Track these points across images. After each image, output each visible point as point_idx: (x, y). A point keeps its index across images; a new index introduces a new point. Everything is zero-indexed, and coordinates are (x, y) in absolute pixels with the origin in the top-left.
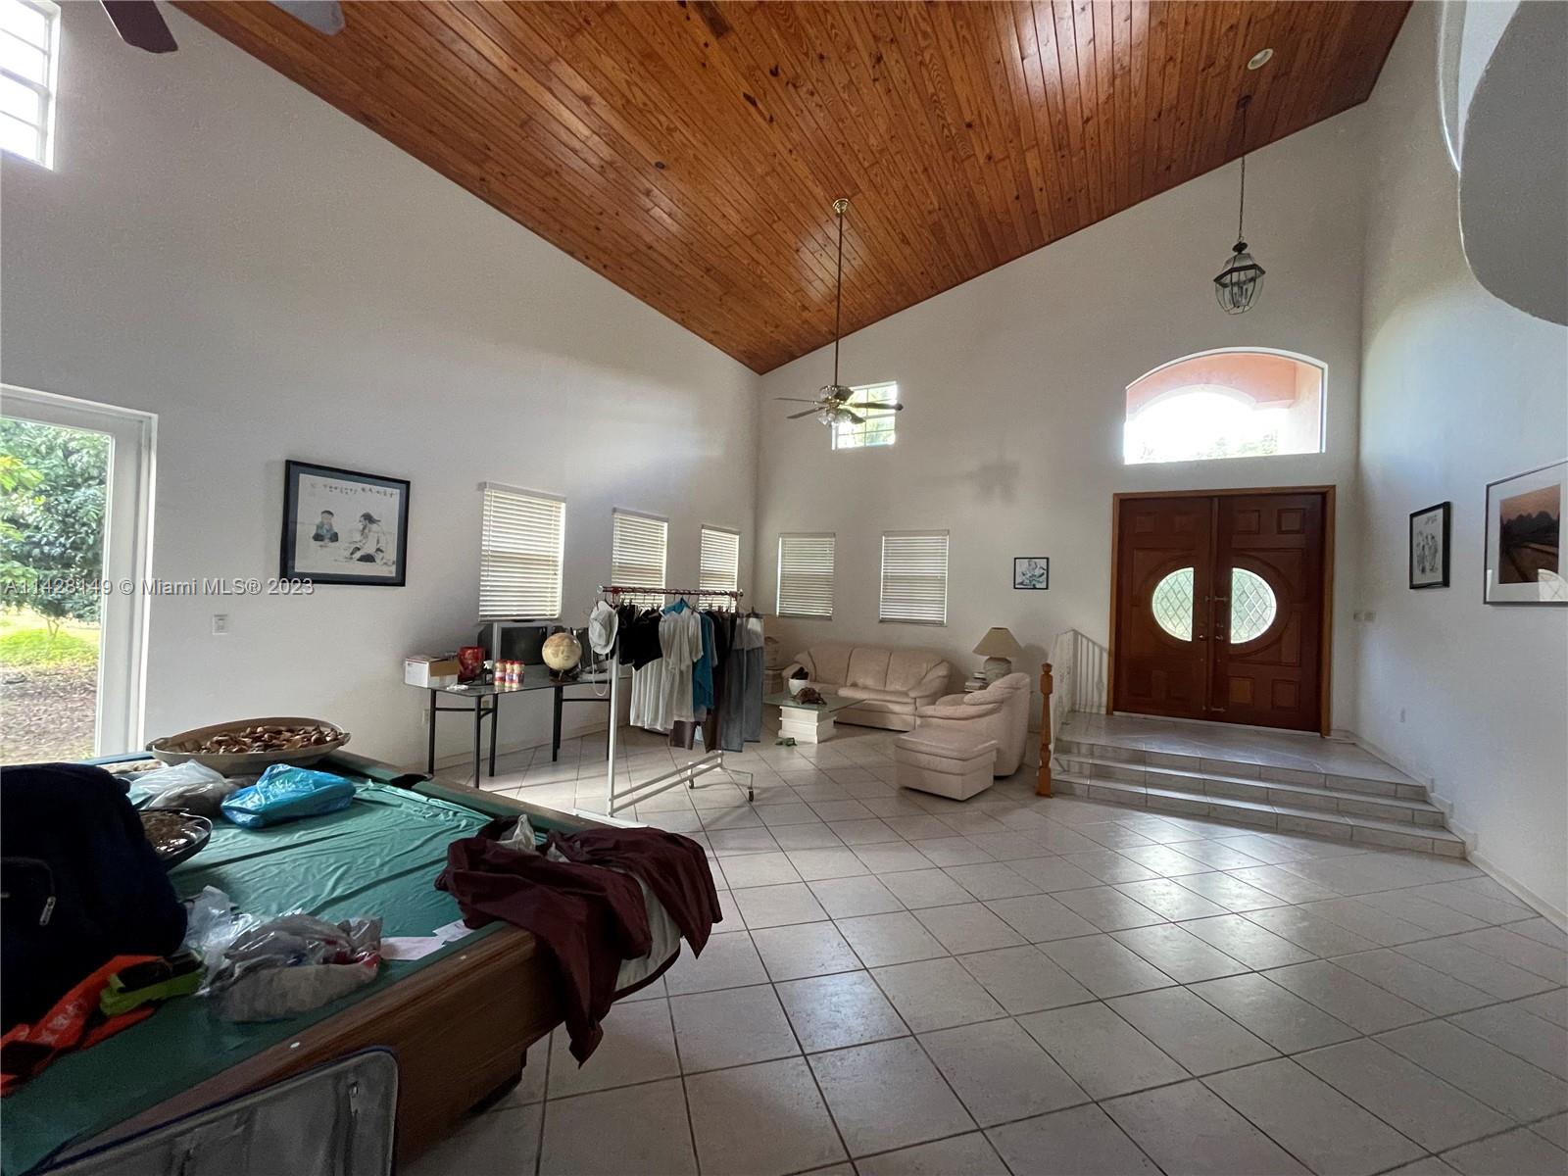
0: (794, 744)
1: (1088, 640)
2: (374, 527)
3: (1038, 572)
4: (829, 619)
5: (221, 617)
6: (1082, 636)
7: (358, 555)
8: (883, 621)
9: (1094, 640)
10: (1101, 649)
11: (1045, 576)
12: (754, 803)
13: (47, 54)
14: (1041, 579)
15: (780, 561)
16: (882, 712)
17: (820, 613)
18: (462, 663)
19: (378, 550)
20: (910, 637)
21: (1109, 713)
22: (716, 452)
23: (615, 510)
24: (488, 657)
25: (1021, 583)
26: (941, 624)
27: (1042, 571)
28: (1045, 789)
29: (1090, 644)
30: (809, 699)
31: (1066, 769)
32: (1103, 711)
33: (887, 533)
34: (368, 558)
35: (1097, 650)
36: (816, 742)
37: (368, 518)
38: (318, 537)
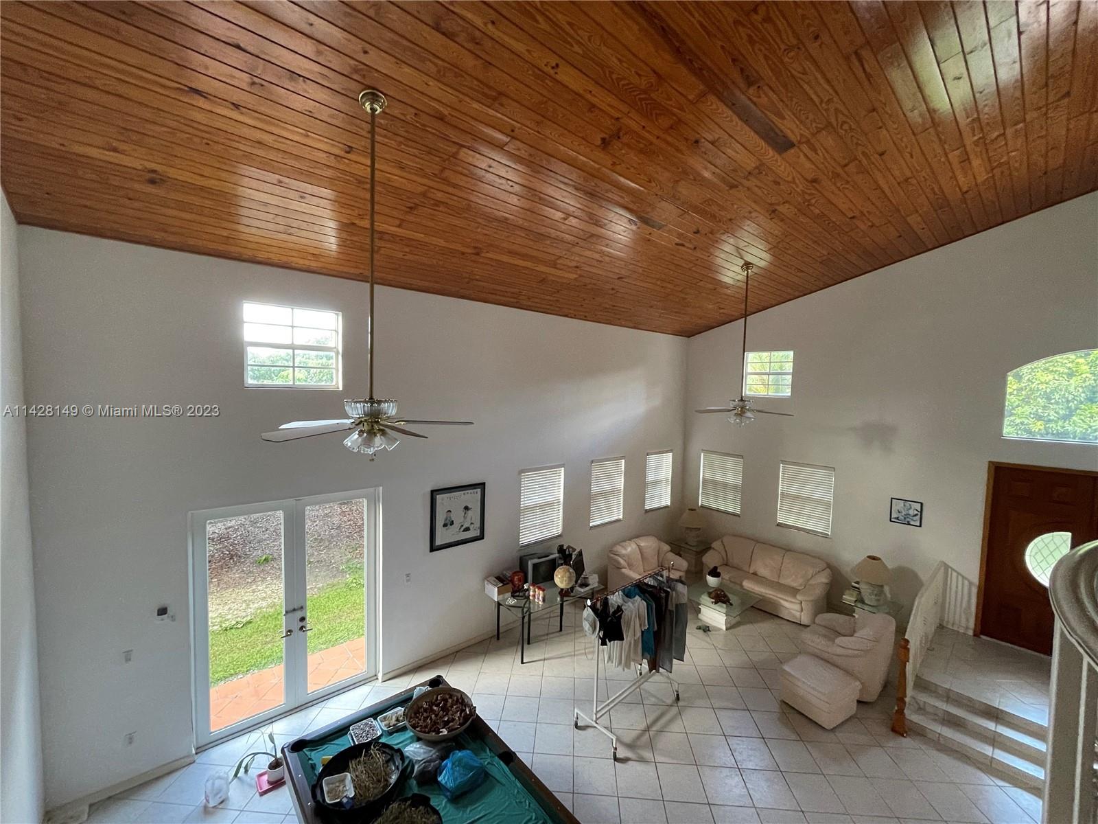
0: (709, 630)
1: (958, 573)
2: (469, 512)
3: (912, 512)
4: (738, 516)
5: (408, 575)
6: (953, 569)
7: (462, 529)
8: (779, 525)
9: (964, 574)
10: (971, 584)
11: (919, 516)
12: (680, 703)
13: (337, 332)
14: (915, 518)
15: (702, 468)
16: (776, 605)
17: (732, 510)
18: (513, 584)
19: (472, 523)
20: (801, 541)
21: (975, 635)
22: (657, 402)
23: (592, 462)
24: (526, 581)
25: (897, 518)
26: (826, 536)
27: (916, 512)
28: (899, 727)
29: (960, 578)
30: (720, 597)
31: (922, 706)
32: (971, 633)
33: (784, 462)
34: (467, 529)
35: (966, 583)
36: (724, 628)
37: (466, 508)
38: (445, 525)
